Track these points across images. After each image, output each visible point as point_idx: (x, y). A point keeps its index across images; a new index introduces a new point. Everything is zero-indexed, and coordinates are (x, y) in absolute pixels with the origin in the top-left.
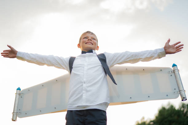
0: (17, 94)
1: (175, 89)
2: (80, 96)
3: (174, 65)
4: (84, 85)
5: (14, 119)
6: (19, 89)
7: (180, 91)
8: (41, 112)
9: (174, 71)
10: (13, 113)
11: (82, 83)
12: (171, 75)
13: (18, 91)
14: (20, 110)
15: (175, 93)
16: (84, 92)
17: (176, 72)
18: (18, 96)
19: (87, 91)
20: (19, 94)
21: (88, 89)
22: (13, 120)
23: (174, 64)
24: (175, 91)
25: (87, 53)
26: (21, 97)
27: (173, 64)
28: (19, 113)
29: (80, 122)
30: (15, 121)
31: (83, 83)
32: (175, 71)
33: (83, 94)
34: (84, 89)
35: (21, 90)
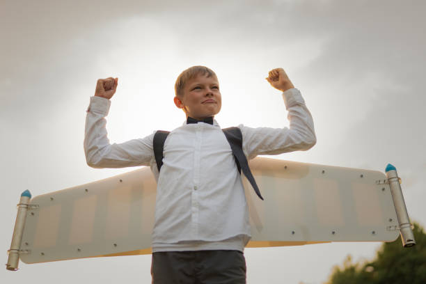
0: (23, 206)
1: (391, 220)
2: (186, 219)
3: (390, 168)
4: (195, 194)
5: (13, 266)
6: (27, 194)
7: (401, 225)
8: (79, 252)
9: (389, 181)
10: (9, 251)
11: (190, 189)
12: (383, 189)
13: (26, 198)
14: (27, 244)
15: (392, 228)
16: (194, 209)
17: (395, 183)
18: (24, 210)
19: (202, 208)
20: (28, 207)
21: (205, 203)
22: (10, 268)
23: (389, 165)
24: (390, 224)
25: (199, 123)
26: (33, 214)
27: (387, 165)
28: (26, 252)
29: (187, 275)
30: (12, 269)
31: (193, 190)
32: (393, 180)
33: (193, 215)
34: (193, 202)
35: (32, 197)
